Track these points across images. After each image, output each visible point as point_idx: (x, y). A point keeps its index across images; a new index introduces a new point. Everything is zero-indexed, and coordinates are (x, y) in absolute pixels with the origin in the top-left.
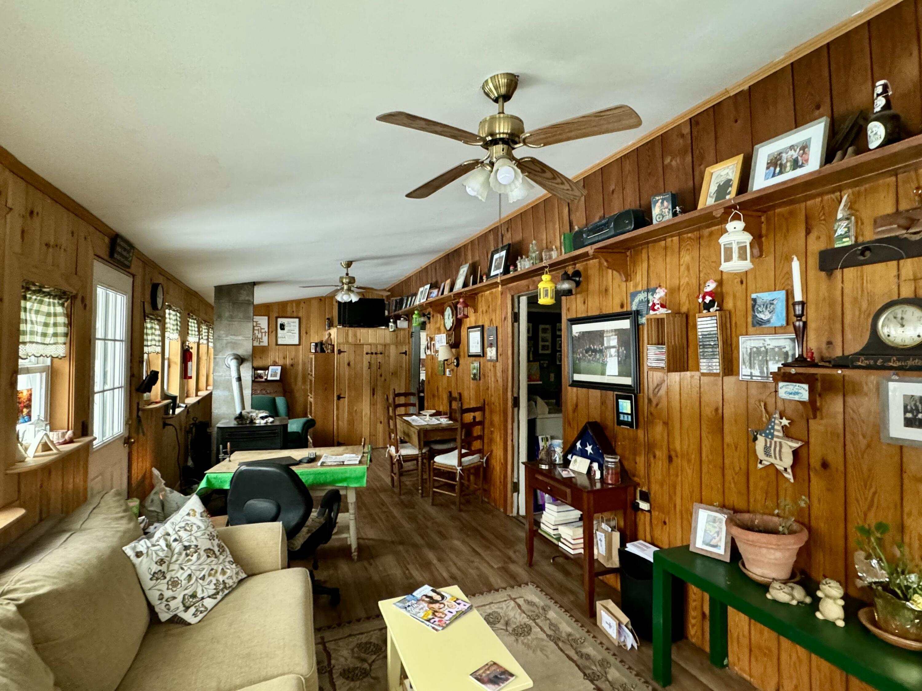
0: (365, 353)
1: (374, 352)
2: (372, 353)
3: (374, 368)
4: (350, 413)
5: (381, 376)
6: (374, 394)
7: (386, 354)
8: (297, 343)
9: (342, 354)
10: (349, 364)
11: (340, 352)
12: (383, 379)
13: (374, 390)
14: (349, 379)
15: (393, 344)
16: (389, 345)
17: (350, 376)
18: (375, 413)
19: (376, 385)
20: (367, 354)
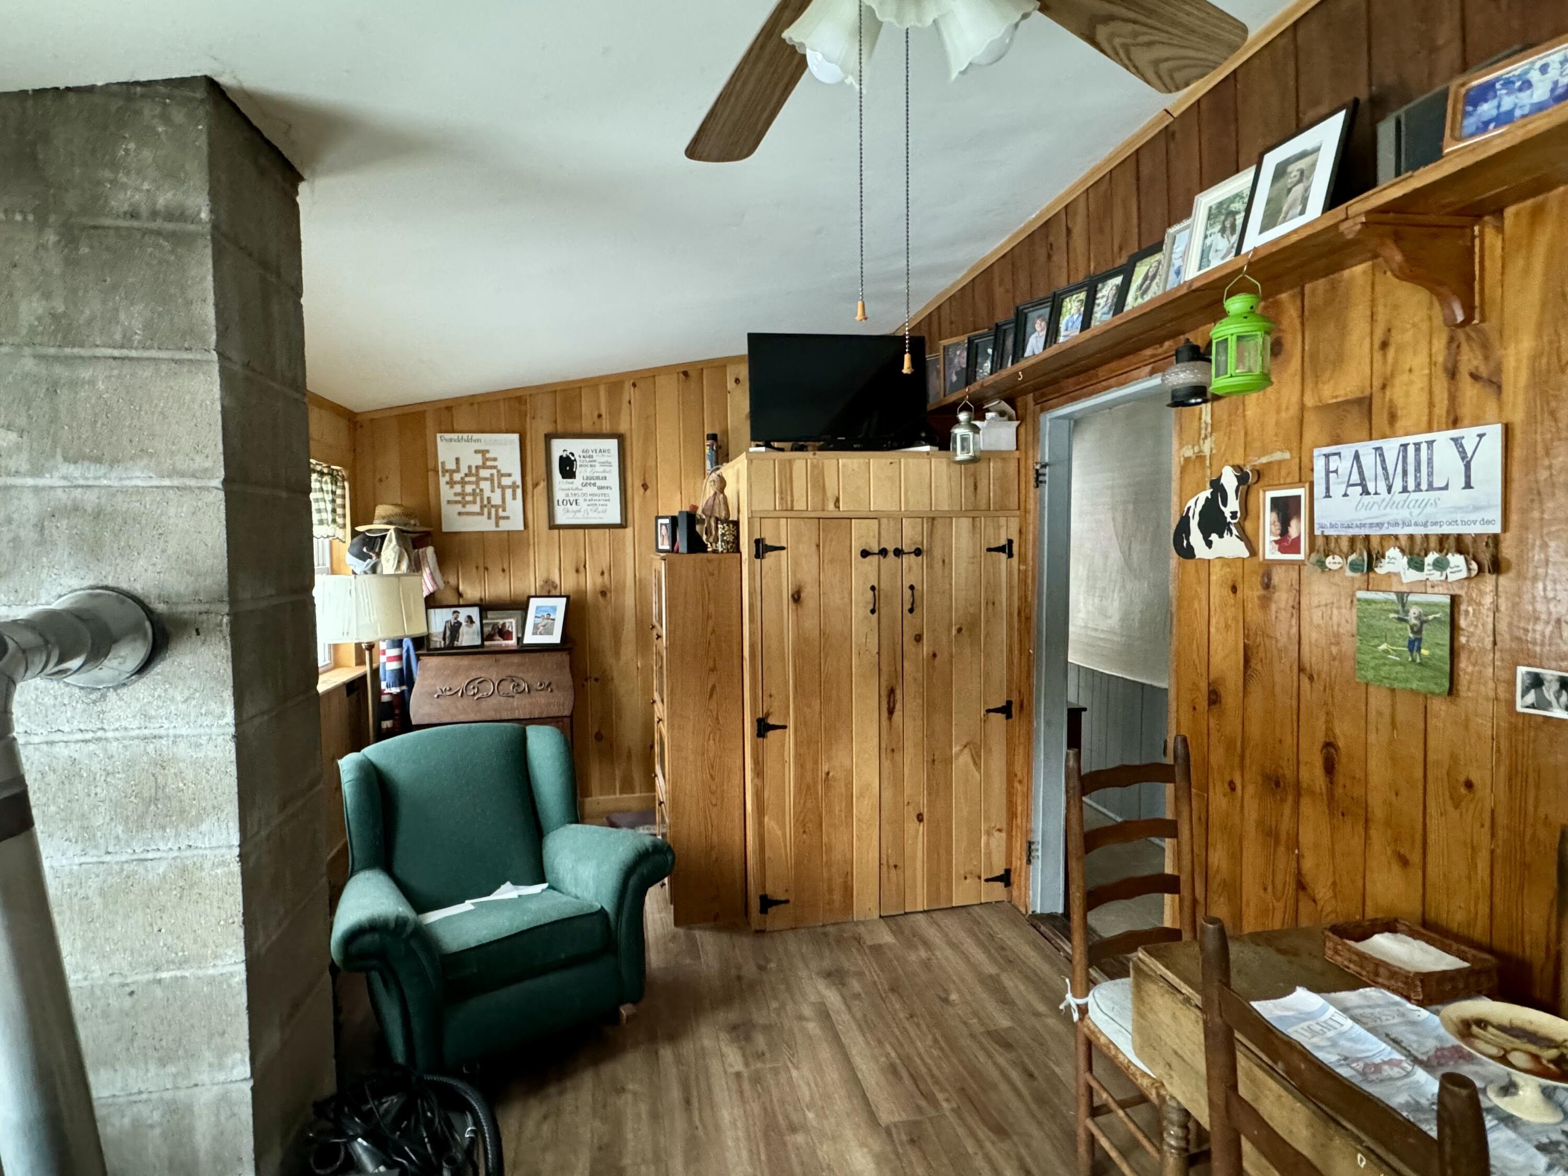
0: (856, 552)
1: (891, 548)
2: (883, 552)
3: (893, 608)
4: (805, 789)
5: (918, 638)
6: (891, 712)
7: (938, 553)
8: (617, 520)
9: (771, 557)
10: (797, 598)
11: (761, 549)
12: (926, 649)
13: (892, 692)
14: (799, 654)
15: (961, 514)
16: (948, 517)
17: (801, 640)
18: (898, 783)
19: (898, 674)
20: (865, 554)
